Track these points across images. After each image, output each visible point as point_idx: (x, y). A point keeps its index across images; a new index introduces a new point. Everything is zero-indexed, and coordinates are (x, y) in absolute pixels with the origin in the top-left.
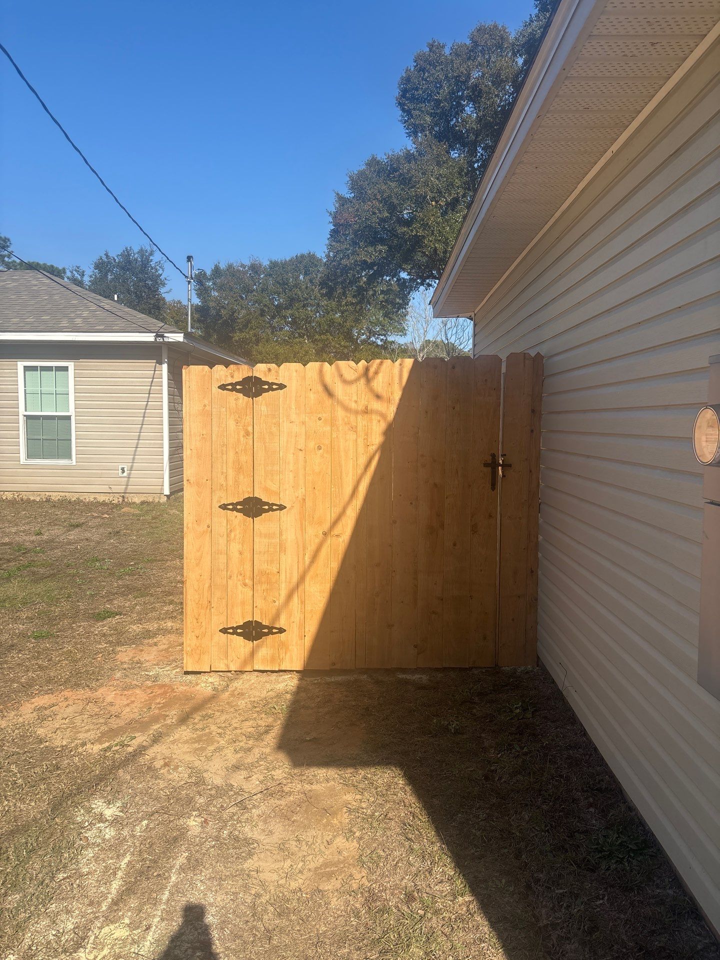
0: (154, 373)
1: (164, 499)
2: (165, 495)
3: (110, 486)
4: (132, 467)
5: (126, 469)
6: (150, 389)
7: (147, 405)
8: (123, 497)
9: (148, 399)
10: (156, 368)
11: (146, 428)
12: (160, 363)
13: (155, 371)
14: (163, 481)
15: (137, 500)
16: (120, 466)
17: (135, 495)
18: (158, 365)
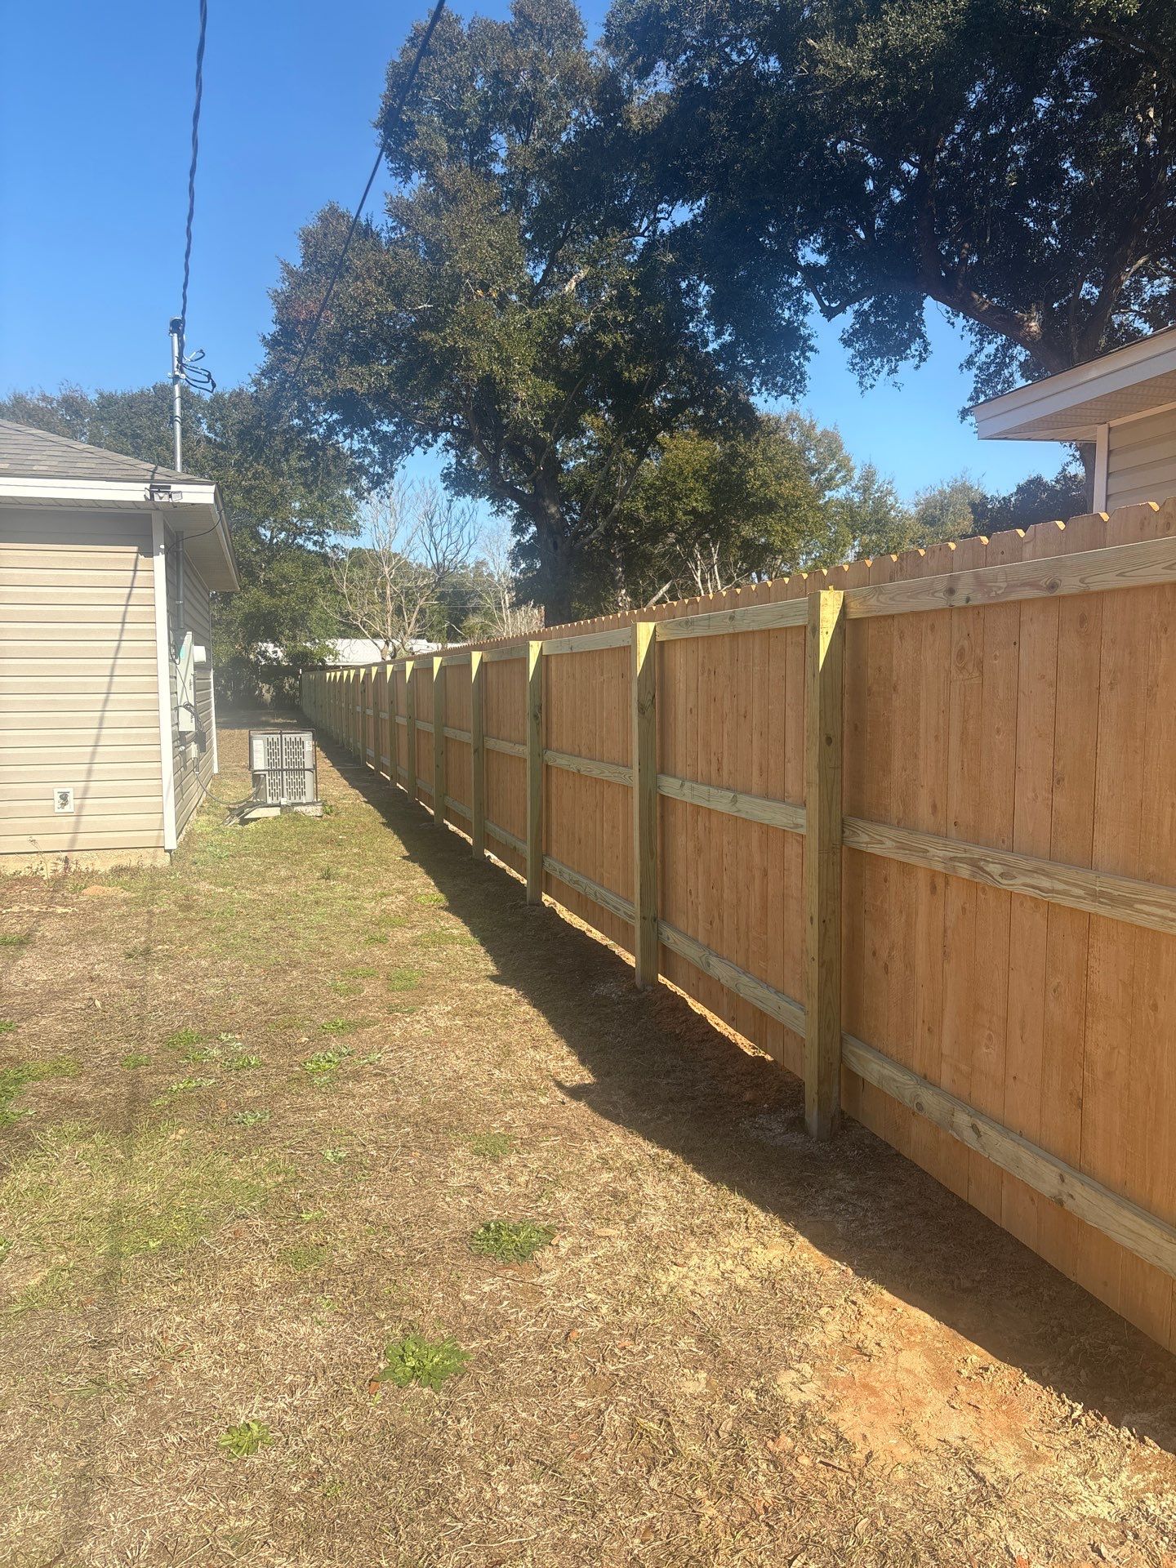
0: (134, 577)
1: (163, 860)
2: (166, 851)
3: (34, 837)
4: (86, 790)
5: (70, 797)
6: (125, 612)
7: (118, 648)
8: (66, 861)
9: (121, 636)
10: (139, 564)
11: (119, 701)
12: (149, 553)
13: (135, 570)
14: (163, 819)
15: (103, 865)
16: (56, 791)
17: (94, 853)
18: (141, 557)
